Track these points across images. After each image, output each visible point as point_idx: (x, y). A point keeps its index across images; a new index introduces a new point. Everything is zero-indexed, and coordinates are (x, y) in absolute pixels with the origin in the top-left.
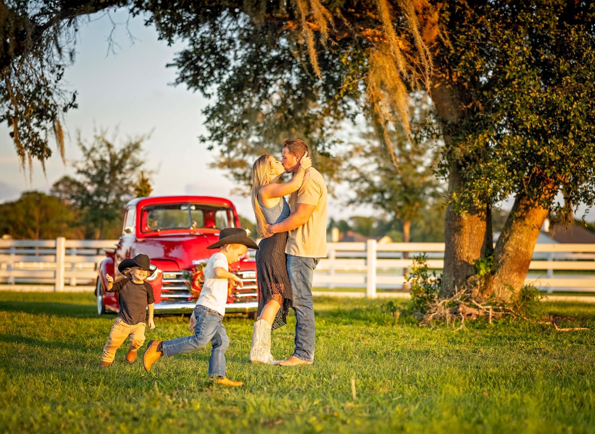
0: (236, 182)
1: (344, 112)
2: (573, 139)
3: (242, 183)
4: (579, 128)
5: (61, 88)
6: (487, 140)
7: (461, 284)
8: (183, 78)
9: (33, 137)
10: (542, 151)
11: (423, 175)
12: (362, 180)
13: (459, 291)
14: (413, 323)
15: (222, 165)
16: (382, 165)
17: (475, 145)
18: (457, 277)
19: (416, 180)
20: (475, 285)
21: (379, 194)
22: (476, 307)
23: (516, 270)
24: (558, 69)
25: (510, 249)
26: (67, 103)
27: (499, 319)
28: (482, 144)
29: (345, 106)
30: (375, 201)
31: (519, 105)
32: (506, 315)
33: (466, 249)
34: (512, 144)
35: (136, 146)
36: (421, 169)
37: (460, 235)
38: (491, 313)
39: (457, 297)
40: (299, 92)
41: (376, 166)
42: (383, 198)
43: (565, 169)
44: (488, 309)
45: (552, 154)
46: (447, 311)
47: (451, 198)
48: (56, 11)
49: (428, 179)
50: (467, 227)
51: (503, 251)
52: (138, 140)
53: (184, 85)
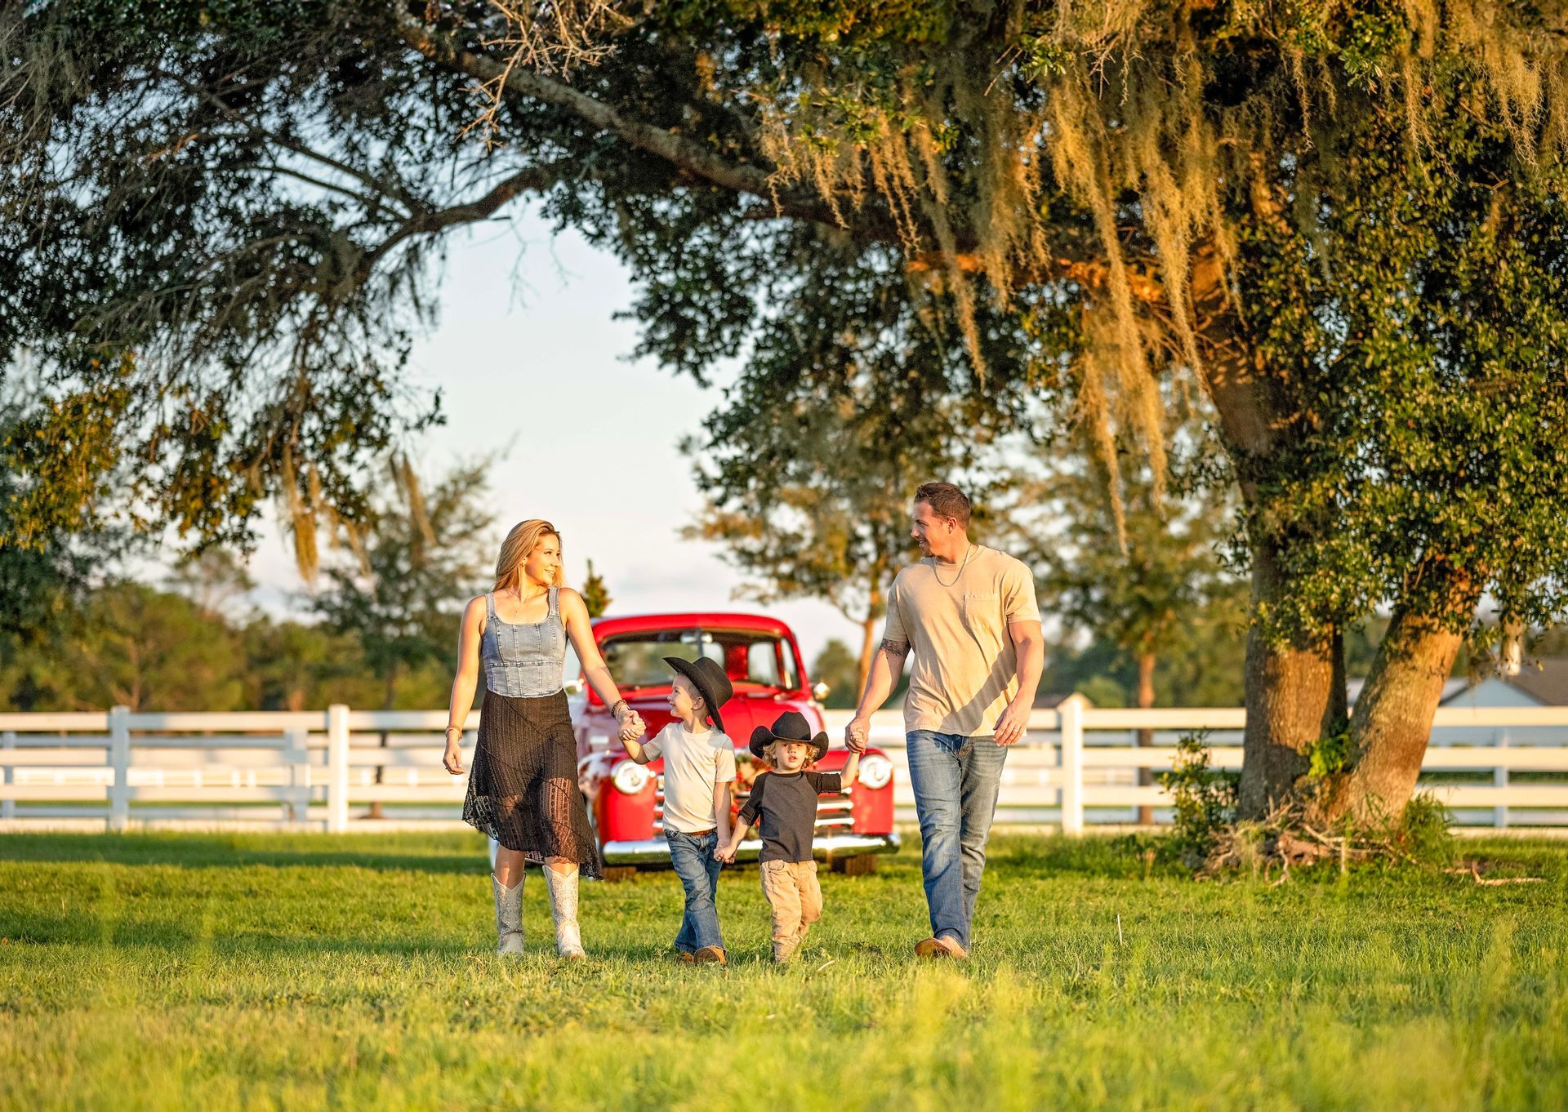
0: (745, 569)
1: (1013, 416)
2: (1509, 489)
3: (757, 570)
4: (1518, 468)
5: (410, 381)
6: (1331, 493)
7: (1282, 793)
8: (652, 344)
9: (338, 484)
10: (1442, 516)
11: (1183, 543)
12: (1034, 556)
13: (1277, 807)
14: (1182, 876)
15: (710, 532)
16: (1082, 519)
17: (1306, 504)
18: (1273, 780)
19: (1165, 556)
20: (1311, 795)
21: (1078, 591)
22: (1313, 840)
23: (1397, 763)
24: (1475, 344)
25: (1382, 718)
26: (423, 413)
27: (1360, 863)
28: (1320, 501)
29: (1015, 403)
30: (1066, 608)
31: (1392, 422)
32: (1376, 855)
33: (1291, 719)
34: (1380, 502)
35: (474, 479)
36: (1176, 528)
37: (1277, 690)
38: (1345, 852)
39: (1276, 818)
40: (913, 374)
41: (1067, 521)
42: (1087, 601)
43: (1491, 553)
44: (1338, 844)
45: (1463, 522)
46: (1253, 848)
47: (1255, 613)
48: (399, 219)
49: (1196, 552)
50: (1291, 674)
51: (1368, 724)
52: (478, 463)
53: (654, 359)
